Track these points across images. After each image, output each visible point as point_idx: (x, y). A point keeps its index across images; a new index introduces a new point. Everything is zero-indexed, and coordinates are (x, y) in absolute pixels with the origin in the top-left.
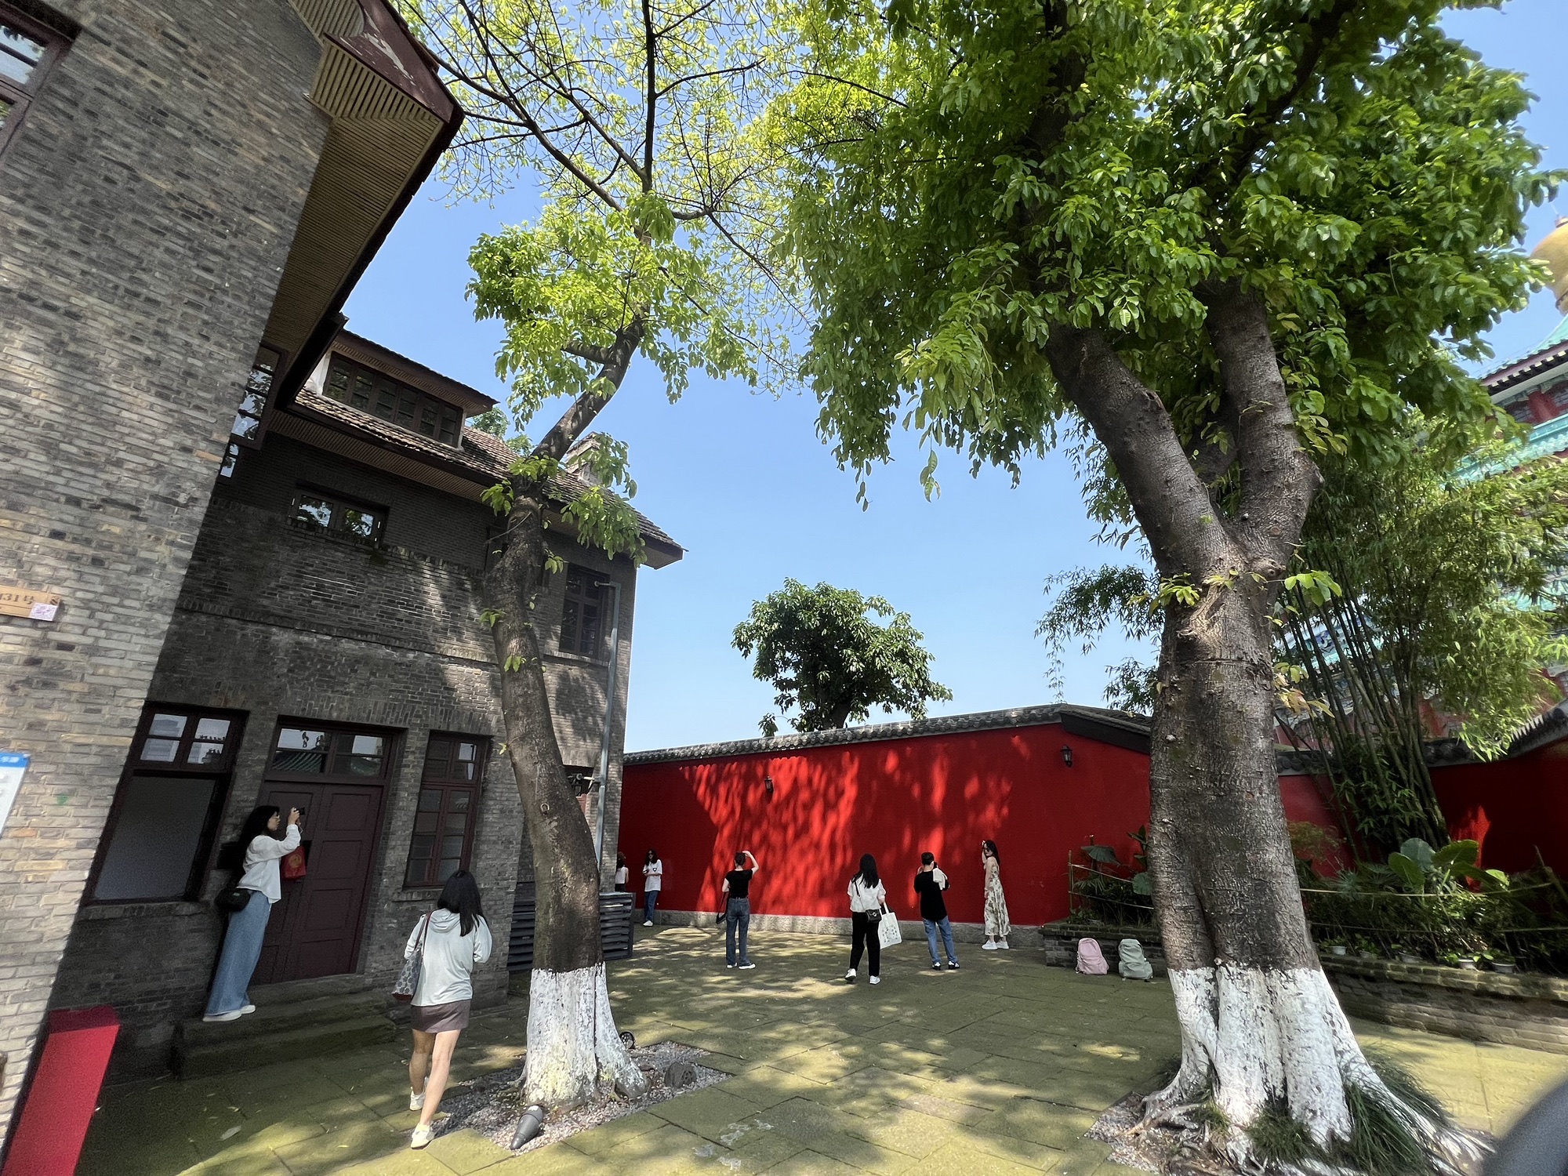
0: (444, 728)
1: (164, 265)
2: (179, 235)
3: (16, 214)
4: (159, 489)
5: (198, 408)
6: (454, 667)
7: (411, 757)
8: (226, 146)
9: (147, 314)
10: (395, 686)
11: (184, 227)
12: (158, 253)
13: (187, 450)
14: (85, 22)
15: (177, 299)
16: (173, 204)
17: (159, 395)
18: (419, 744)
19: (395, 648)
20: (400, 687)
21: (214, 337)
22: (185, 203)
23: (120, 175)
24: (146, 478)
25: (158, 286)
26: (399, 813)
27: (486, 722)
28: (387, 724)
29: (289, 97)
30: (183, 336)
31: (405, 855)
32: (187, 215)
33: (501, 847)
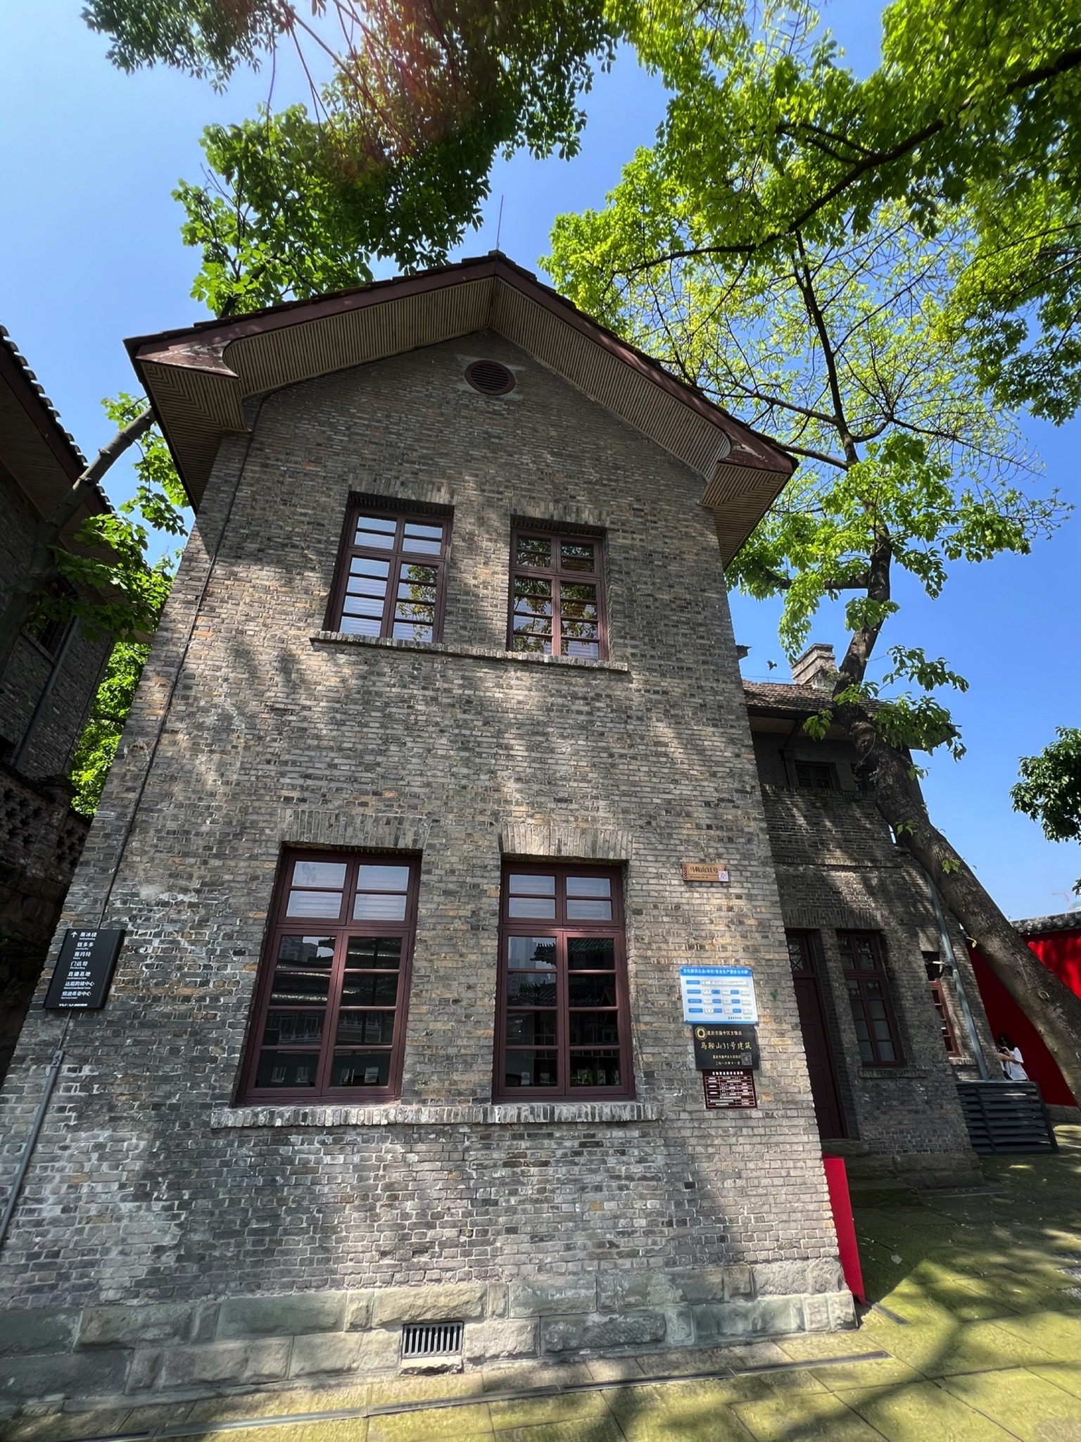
0: (844, 926)
1: (685, 645)
2: (683, 623)
3: (626, 646)
4: (737, 785)
5: (732, 727)
6: (833, 873)
7: (830, 953)
8: (678, 557)
9: (691, 678)
10: (799, 895)
11: (684, 616)
12: (680, 638)
13: (738, 756)
14: (607, 525)
15: (696, 662)
16: (674, 606)
17: (715, 726)
18: (831, 941)
19: (789, 864)
20: (802, 895)
21: (721, 678)
22: (678, 602)
23: (650, 601)
24: (728, 780)
25: (689, 659)
26: (838, 1001)
27: (873, 918)
28: (804, 926)
29: (691, 510)
30: (708, 684)
31: (854, 1037)
32: (682, 609)
33: (925, 1031)
